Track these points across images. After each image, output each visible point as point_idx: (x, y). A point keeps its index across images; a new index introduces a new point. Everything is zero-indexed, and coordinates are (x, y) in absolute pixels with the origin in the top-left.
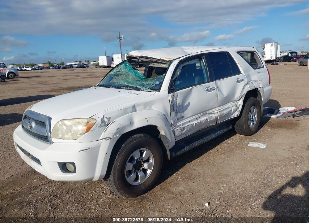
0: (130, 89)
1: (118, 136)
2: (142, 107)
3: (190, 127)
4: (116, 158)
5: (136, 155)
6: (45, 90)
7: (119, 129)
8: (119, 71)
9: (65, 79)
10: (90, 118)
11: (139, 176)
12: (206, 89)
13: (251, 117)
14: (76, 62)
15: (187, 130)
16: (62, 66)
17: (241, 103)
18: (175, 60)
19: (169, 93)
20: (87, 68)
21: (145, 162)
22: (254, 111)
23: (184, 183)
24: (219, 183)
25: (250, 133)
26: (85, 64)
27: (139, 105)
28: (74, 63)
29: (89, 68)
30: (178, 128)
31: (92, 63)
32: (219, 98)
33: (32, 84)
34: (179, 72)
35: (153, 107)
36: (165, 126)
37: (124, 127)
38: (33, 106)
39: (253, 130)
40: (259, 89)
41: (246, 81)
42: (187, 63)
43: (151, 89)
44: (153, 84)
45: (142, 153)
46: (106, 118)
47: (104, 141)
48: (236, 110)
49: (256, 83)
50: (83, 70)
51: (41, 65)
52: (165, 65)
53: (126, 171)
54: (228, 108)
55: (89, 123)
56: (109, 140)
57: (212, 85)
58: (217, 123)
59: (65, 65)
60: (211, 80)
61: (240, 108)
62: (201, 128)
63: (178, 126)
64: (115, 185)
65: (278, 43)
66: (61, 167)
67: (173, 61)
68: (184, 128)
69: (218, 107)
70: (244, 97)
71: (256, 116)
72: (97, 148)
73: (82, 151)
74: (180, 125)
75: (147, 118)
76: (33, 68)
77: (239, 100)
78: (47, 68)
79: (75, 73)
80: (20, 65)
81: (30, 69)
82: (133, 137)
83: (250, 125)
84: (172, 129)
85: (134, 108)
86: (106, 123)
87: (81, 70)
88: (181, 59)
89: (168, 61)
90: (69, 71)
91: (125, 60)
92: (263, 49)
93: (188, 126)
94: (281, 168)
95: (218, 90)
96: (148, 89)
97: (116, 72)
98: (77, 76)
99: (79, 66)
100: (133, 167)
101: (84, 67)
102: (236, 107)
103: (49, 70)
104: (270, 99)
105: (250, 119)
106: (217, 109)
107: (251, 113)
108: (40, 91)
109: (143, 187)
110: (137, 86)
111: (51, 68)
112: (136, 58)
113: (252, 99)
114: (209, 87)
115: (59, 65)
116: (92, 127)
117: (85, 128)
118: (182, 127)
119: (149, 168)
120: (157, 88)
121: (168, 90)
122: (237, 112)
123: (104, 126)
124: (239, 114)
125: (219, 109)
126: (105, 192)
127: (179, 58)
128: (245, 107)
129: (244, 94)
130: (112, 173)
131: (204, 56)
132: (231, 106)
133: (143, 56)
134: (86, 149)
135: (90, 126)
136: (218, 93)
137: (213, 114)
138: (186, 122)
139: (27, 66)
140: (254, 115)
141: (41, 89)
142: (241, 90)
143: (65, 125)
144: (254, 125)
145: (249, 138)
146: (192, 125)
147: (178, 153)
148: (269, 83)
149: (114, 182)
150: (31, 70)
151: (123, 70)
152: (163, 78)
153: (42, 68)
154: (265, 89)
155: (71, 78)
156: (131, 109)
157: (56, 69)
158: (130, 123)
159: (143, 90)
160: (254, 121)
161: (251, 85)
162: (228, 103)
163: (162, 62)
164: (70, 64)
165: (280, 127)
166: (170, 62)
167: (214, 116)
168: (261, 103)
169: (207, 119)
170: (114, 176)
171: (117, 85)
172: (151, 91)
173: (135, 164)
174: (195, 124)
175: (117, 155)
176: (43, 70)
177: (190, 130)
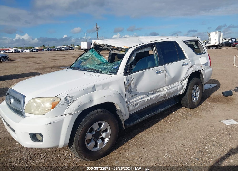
0: (94, 72)
1: (80, 112)
2: (101, 87)
3: (142, 103)
4: (78, 129)
5: (95, 126)
6: (37, 68)
7: (80, 106)
8: (87, 56)
9: (54, 60)
10: (56, 97)
11: (98, 143)
12: (156, 72)
13: (195, 94)
14: (64, 46)
15: (139, 105)
16: (53, 49)
17: (186, 82)
18: (131, 48)
19: (124, 75)
20: (72, 50)
21: (103, 132)
22: (197, 89)
23: (136, 149)
24: (164, 149)
25: (193, 106)
26: (71, 48)
27: (98, 86)
28: (62, 47)
29: (74, 51)
30: (132, 104)
31: (76, 47)
32: (167, 79)
33: (28, 63)
34: (133, 58)
35: (110, 87)
36: (121, 102)
37: (85, 105)
38: (15, 85)
39: (196, 104)
40: (201, 71)
41: (190, 65)
42: (140, 51)
43: (110, 72)
44: (112, 68)
45: (100, 125)
46: (70, 97)
47: (67, 116)
48: (182, 88)
49: (199, 66)
50: (69, 52)
51: (37, 48)
52: (123, 52)
53: (87, 140)
54: (175, 87)
55: (55, 101)
56: (71, 115)
57: (161, 68)
58: (165, 99)
59: (55, 48)
60: (161, 65)
61: (185, 87)
62: (152, 103)
63: (132, 102)
64: (77, 151)
65: (221, 32)
66: (32, 137)
67: (129, 49)
68: (137, 104)
69: (166, 86)
70: (188, 78)
71: (198, 93)
72: (61, 122)
73: (48, 124)
74: (133, 102)
75: (104, 97)
76: (31, 50)
77: (184, 80)
78: (42, 50)
79: (62, 54)
80: (22, 48)
81: (28, 51)
82: (92, 112)
83: (193, 100)
84: (126, 105)
85: (94, 88)
86: (69, 101)
87: (67, 52)
88: (136, 47)
89: (125, 49)
90: (58, 52)
91: (93, 48)
92: (209, 36)
93: (140, 102)
94: (216, 138)
95: (166, 72)
96: (107, 72)
97: (85, 57)
98: (64, 57)
99: (66, 49)
100: (93, 136)
101: (70, 50)
102: (182, 86)
103: (43, 52)
104: (211, 78)
105: (194, 95)
106: (165, 88)
107: (195, 91)
108: (34, 69)
109: (101, 152)
110: (99, 69)
111: (45, 50)
112: (100, 46)
113: (195, 79)
114: (159, 70)
115: (51, 48)
116: (57, 105)
117: (51, 106)
118: (135, 103)
119: (107, 137)
120: (114, 72)
121: (123, 73)
122: (183, 90)
123: (67, 104)
124: (184, 91)
125: (167, 88)
126: (71, 155)
127: (134, 47)
128: (190, 86)
129: (189, 75)
130: (74, 142)
131: (155, 45)
132: (178, 85)
133: (106, 44)
134: (51, 123)
135: (55, 104)
136: (166, 75)
137: (162, 91)
138: (138, 99)
139: (27, 49)
140: (197, 92)
141: (34, 67)
142: (186, 72)
143: (36, 102)
144: (197, 100)
145: (192, 111)
146: (144, 101)
147: (131, 125)
148: (210, 66)
149: (76, 149)
150: (30, 52)
151: (90, 56)
152: (120, 63)
153: (38, 51)
154: (206, 71)
155: (58, 59)
156: (91, 89)
157: (48, 51)
158: (90, 101)
159: (103, 72)
160: (197, 97)
161: (194, 67)
162: (175, 83)
163: (121, 50)
164: (59, 47)
165: (218, 102)
166: (127, 50)
167: (163, 93)
168: (203, 82)
169: (157, 96)
170: (75, 144)
171: (84, 68)
172: (110, 73)
173: (94, 134)
174: (146, 101)
175: (79, 127)
176: (39, 52)
177: (142, 105)
